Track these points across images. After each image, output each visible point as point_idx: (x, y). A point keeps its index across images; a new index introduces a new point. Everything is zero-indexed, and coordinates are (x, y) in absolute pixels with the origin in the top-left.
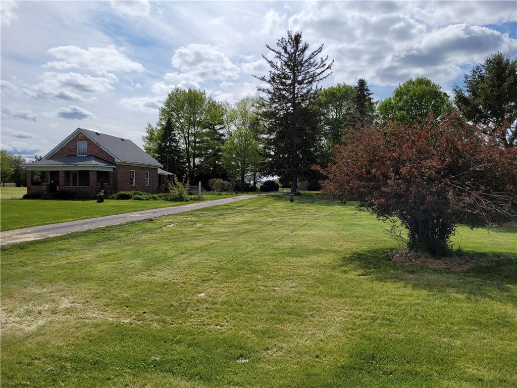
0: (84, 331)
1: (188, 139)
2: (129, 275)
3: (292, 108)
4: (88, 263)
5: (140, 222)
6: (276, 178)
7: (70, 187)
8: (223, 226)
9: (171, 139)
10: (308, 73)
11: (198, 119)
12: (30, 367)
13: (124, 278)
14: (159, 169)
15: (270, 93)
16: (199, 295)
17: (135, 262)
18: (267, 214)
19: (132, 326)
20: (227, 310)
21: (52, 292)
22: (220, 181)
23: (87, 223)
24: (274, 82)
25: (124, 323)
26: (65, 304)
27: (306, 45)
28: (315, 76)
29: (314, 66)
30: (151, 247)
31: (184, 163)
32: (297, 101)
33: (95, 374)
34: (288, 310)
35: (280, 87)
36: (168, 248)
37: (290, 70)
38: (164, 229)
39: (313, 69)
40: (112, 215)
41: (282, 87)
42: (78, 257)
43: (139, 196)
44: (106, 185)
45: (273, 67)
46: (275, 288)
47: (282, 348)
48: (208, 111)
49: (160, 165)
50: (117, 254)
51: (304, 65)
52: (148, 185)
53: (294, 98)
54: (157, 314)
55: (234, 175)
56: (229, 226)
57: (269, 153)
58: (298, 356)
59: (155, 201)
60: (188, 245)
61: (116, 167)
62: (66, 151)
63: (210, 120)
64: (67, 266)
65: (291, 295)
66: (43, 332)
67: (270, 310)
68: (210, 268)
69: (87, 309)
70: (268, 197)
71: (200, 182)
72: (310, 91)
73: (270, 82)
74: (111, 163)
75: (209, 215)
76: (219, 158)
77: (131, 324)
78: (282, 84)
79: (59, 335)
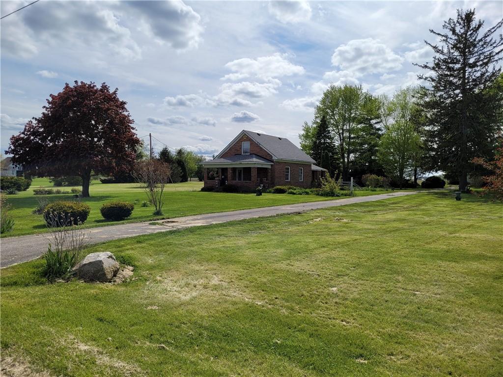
0: (224, 306)
1: (343, 135)
2: (270, 263)
3: (461, 95)
4: (239, 248)
5: (289, 214)
6: (440, 174)
7: (236, 182)
8: (371, 222)
9: (325, 136)
10: (483, 53)
11: (353, 115)
12: (177, 329)
13: (266, 265)
14: (312, 165)
15: (433, 80)
16: (331, 289)
17: (278, 251)
18: (424, 212)
19: (264, 308)
20: (357, 308)
21: (207, 270)
22: (374, 176)
23: (244, 214)
24: (439, 68)
25: (257, 304)
26: (215, 281)
27: (480, 22)
28: (493, 56)
29: (491, 45)
30: (295, 238)
31: (338, 159)
32: (468, 87)
33: (223, 344)
34: (426, 318)
35: (446, 73)
36: (310, 241)
37: (460, 52)
38: (311, 222)
39: (490, 48)
40: (266, 207)
41: (449, 73)
42: (232, 243)
43: (292, 191)
44: (265, 180)
45: (438, 52)
46: (416, 293)
47: (409, 356)
48: (364, 106)
49: (314, 161)
50: (264, 242)
51: (478, 45)
52: (302, 180)
53: (464, 84)
54: (287, 301)
55: (391, 171)
56: (377, 223)
57: (431, 146)
58: (426, 368)
59: (307, 196)
60: (330, 239)
61: (273, 164)
62: (233, 150)
63: (366, 115)
64: (223, 249)
65: (434, 302)
66: (193, 302)
67: (404, 315)
68: (347, 263)
69: (230, 288)
70: (429, 194)
71: (352, 178)
72: (485, 73)
73: (433, 69)
74: (270, 161)
75: (358, 211)
76: (374, 153)
77: (263, 306)
78: (449, 69)
79: (204, 307)
